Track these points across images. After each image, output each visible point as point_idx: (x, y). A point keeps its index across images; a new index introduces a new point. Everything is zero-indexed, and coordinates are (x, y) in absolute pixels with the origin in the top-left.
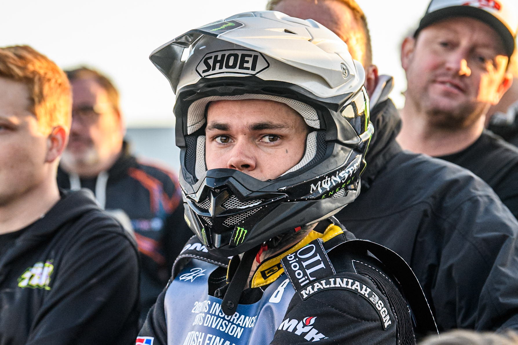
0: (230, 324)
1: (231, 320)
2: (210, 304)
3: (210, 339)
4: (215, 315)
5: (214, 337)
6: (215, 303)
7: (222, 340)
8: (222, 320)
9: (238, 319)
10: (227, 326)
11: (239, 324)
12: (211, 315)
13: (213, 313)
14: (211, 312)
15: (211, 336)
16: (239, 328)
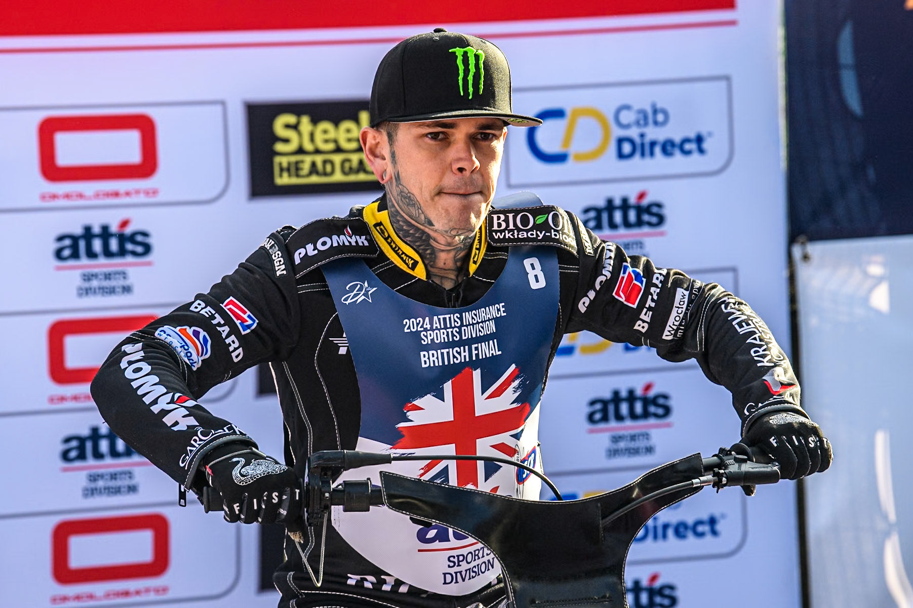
0: (484, 323)
1: (483, 320)
2: (459, 316)
3: (477, 349)
4: (470, 325)
5: (480, 344)
6: (464, 314)
7: (487, 343)
8: (477, 325)
9: (486, 314)
10: (483, 328)
11: (489, 318)
12: (467, 326)
13: (468, 323)
14: (465, 324)
15: (476, 345)
16: (491, 321)
